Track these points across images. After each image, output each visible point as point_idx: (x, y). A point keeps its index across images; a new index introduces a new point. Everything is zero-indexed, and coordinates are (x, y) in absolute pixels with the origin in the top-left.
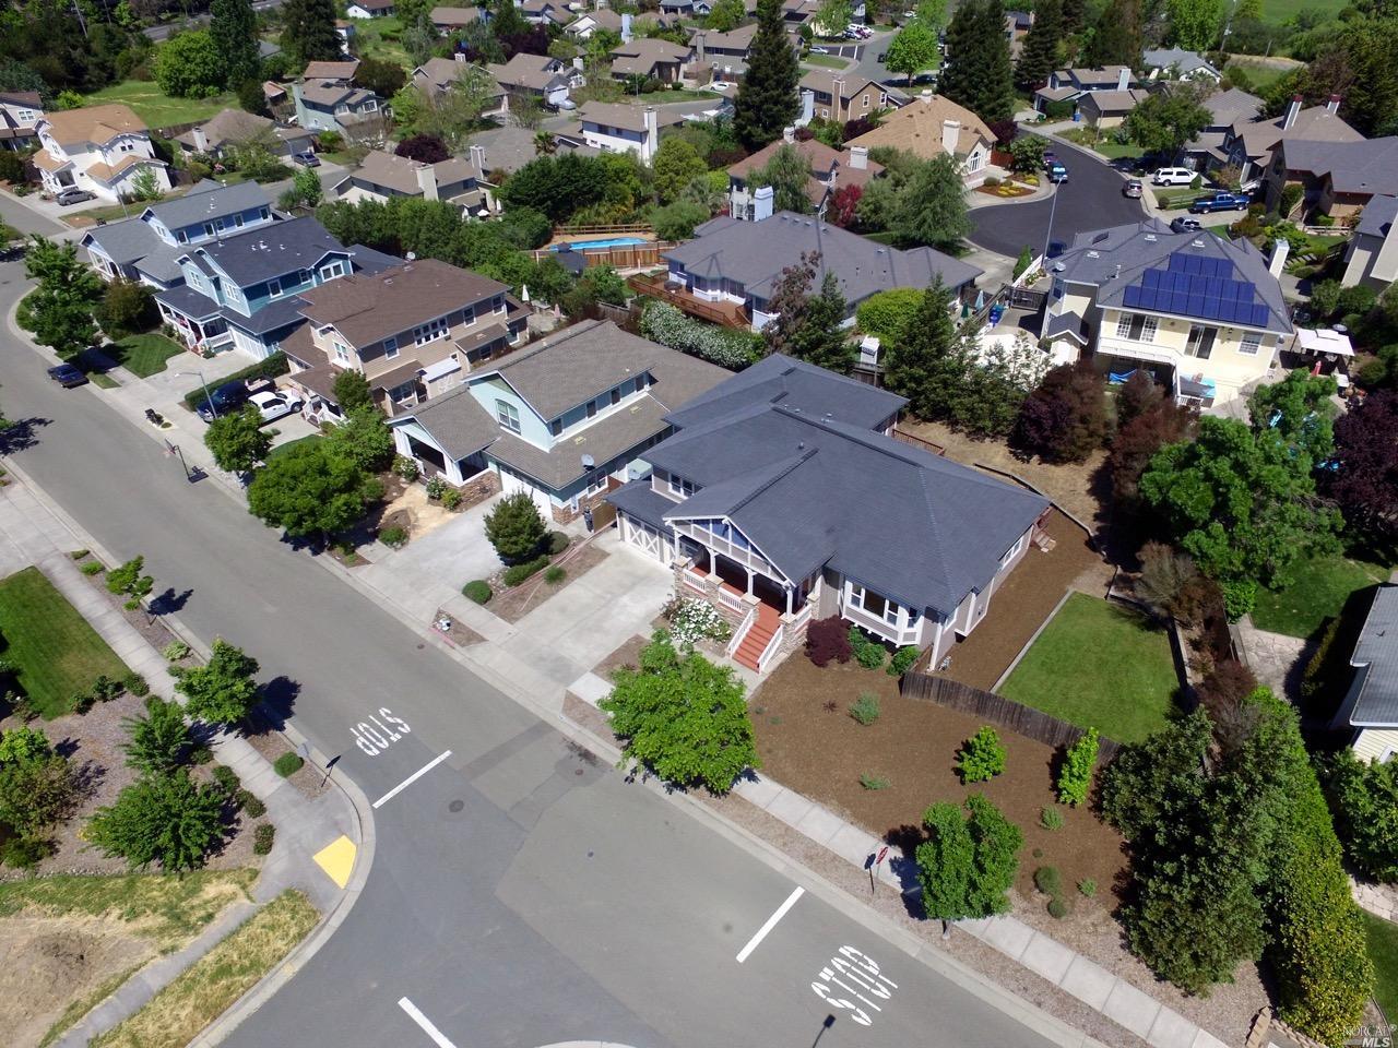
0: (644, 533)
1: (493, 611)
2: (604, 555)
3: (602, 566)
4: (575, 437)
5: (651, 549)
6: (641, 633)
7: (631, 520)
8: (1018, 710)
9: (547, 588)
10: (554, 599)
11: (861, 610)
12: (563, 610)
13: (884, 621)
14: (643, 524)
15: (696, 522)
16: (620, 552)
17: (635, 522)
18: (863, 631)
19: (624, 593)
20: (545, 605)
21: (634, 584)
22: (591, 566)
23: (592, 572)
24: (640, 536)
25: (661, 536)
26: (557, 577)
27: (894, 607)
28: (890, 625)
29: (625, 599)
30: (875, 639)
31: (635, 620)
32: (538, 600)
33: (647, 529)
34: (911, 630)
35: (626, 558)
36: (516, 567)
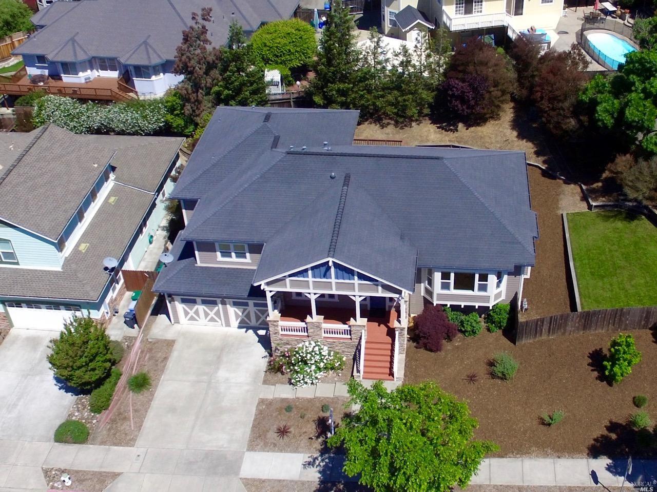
0: (201, 308)
1: (103, 443)
2: (170, 344)
3: (175, 354)
4: (78, 245)
5: (212, 320)
6: (261, 396)
7: (184, 301)
8: (619, 313)
9: (141, 397)
10: (155, 403)
11: (453, 291)
12: (172, 410)
13: (476, 292)
14: (199, 300)
15: (290, 276)
16: (184, 334)
17: (188, 300)
18: (455, 308)
19: (218, 368)
20: (151, 414)
21: (219, 357)
22: (166, 359)
23: (171, 364)
24: (197, 313)
25: (224, 303)
26: (141, 383)
27: (484, 278)
28: (482, 293)
29: (222, 374)
30: (468, 310)
31: (247, 388)
32: (141, 413)
33: (204, 302)
34: (499, 290)
35: (194, 339)
36: (95, 392)
